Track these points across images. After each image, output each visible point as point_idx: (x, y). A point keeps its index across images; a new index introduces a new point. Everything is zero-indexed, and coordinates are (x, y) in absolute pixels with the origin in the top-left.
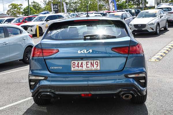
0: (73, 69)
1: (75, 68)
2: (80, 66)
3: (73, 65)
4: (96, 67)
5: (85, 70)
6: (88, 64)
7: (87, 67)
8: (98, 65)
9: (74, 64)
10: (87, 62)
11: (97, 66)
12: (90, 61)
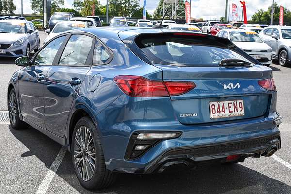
0: (212, 116)
1: (216, 114)
2: (221, 110)
3: (213, 109)
4: (241, 111)
5: (227, 116)
6: (231, 107)
7: (230, 112)
8: (241, 107)
9: (213, 107)
10: (229, 104)
11: (241, 109)
12: (233, 102)
